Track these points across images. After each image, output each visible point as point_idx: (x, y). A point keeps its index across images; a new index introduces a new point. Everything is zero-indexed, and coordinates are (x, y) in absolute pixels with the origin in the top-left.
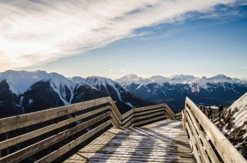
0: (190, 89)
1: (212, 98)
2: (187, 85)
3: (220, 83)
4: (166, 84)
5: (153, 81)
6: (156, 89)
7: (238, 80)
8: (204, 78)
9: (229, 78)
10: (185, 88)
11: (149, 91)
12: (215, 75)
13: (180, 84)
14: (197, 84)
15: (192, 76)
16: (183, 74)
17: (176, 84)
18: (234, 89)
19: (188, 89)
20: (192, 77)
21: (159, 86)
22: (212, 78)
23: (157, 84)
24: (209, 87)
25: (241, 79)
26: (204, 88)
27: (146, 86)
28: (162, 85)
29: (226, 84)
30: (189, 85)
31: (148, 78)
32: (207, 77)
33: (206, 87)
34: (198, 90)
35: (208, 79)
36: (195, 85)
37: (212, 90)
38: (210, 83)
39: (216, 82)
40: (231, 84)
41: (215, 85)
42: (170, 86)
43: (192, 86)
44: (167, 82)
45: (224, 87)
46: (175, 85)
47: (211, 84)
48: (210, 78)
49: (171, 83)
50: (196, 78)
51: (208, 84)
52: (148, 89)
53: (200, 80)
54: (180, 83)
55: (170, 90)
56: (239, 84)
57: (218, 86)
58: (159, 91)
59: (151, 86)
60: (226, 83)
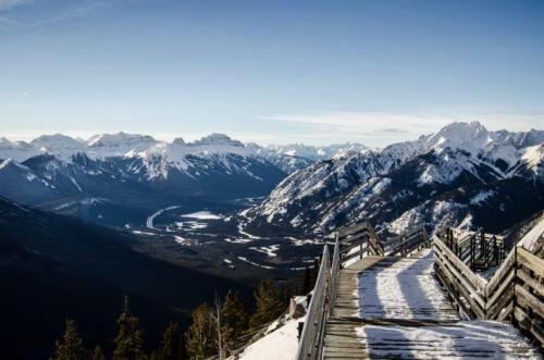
0: (144, 170)
1: (197, 194)
2: (137, 161)
3: (217, 156)
4: (80, 159)
5: (43, 150)
6: (51, 173)
7: (258, 147)
8: (179, 141)
9: (237, 144)
10: (130, 168)
11: (31, 177)
12: (206, 136)
13: (118, 159)
14: (160, 158)
15: (148, 137)
16: (126, 132)
17: (108, 159)
18: (250, 169)
19: (137, 171)
20: (149, 140)
21: (60, 163)
22: (198, 143)
23: (53, 158)
24: (192, 165)
25: (265, 146)
26: (178, 167)
27: (23, 163)
28: (70, 161)
29: (232, 158)
30: (141, 160)
31: (28, 141)
32: (186, 142)
33: (184, 166)
34: (165, 174)
35: (190, 145)
36: (156, 160)
37: (197, 173)
38: (194, 154)
39: (207, 152)
40: (241, 158)
41: (205, 161)
42: (90, 164)
43: (150, 163)
44: (81, 151)
45: (227, 164)
46: (103, 160)
47: (195, 158)
48: (192, 141)
49: (93, 156)
50: (159, 142)
51: (189, 157)
52: (26, 172)
53: (170, 146)
54: (118, 154)
55: (91, 173)
56: (262, 158)
57: (211, 163)
58: (59, 178)
59: (36, 163)
60: (232, 155)
